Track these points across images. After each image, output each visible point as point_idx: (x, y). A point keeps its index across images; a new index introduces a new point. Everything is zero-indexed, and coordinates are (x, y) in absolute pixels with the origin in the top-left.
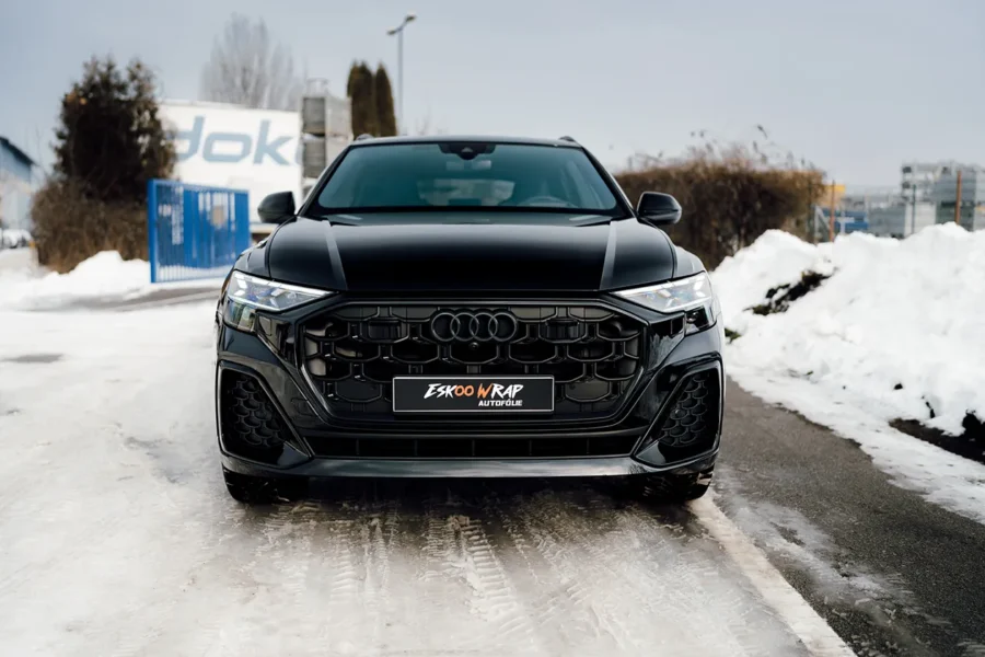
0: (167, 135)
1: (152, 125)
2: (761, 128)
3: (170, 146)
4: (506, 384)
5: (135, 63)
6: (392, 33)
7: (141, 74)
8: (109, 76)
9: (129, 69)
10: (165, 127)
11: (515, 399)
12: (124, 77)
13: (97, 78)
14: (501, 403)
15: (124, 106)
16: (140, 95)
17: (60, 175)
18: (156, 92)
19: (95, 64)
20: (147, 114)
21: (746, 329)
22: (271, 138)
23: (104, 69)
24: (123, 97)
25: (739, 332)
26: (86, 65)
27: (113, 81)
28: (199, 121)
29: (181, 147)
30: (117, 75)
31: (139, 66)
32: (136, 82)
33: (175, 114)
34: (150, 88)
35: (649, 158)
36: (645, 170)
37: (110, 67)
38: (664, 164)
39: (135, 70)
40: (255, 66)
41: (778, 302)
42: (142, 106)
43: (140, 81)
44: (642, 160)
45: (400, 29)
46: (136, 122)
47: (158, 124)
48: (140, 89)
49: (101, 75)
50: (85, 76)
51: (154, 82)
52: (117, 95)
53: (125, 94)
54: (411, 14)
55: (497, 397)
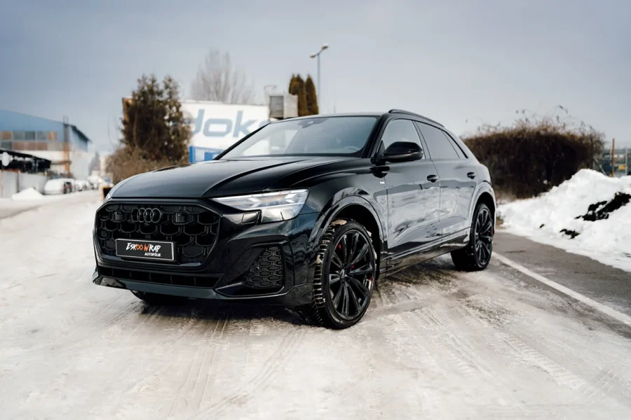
0: (186, 121)
1: (177, 114)
2: (561, 107)
3: (188, 127)
4: (154, 245)
5: (168, 78)
6: (313, 57)
7: (171, 85)
8: (153, 86)
9: (164, 82)
10: (185, 116)
11: (158, 253)
12: (161, 87)
13: (146, 88)
14: (153, 254)
15: (161, 104)
16: (170, 97)
17: (123, 146)
18: (180, 95)
19: (144, 79)
20: (174, 109)
21: (582, 229)
22: (244, 121)
23: (150, 83)
24: (161, 99)
25: (577, 231)
26: (139, 81)
27: (155, 89)
28: (201, 112)
29: (193, 128)
30: (157, 86)
31: (170, 80)
32: (168, 90)
33: (190, 109)
34: (177, 93)
35: (490, 126)
36: (489, 135)
37: (153, 81)
38: (500, 130)
39: (168, 82)
40: (223, 79)
41: (600, 212)
42: (172, 104)
43: (170, 88)
44: (486, 128)
45: (318, 54)
46: (168, 114)
47: (181, 114)
48: (170, 94)
49: (148, 86)
50: (139, 87)
51: (178, 90)
52: (158, 98)
53: (162, 96)
54: (326, 45)
55: (151, 252)
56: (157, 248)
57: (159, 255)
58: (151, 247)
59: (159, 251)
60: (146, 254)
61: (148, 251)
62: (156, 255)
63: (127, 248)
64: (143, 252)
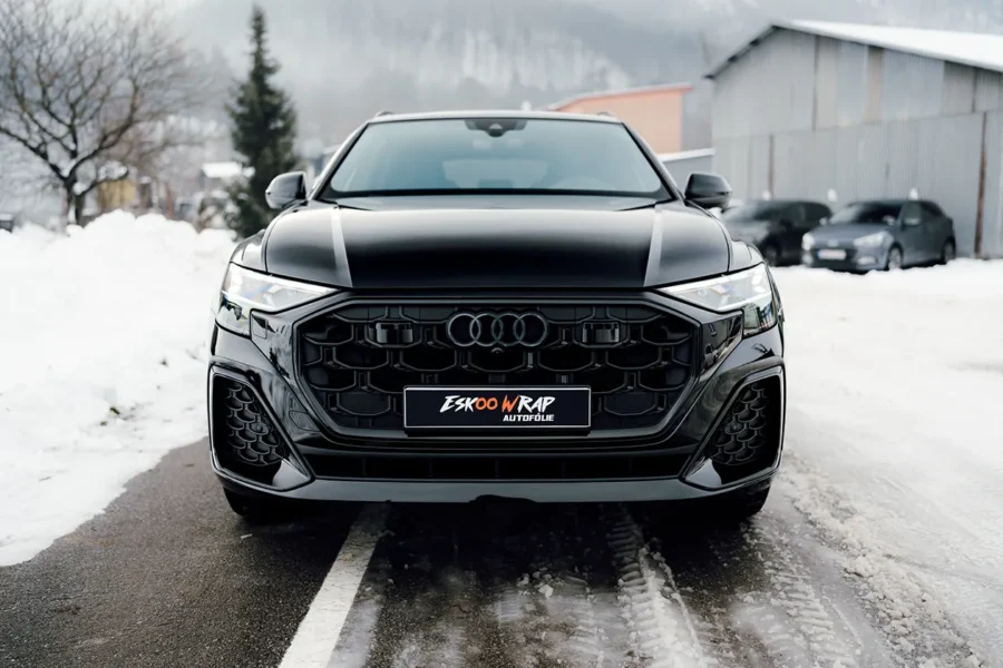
4: (535, 396)
11: (545, 414)
14: (529, 418)
55: (525, 411)
56: (543, 403)
57: (550, 418)
58: (524, 401)
59: (549, 410)
60: (506, 418)
61: (515, 411)
62: (538, 418)
63: (445, 408)
64: (499, 414)
